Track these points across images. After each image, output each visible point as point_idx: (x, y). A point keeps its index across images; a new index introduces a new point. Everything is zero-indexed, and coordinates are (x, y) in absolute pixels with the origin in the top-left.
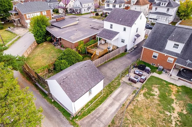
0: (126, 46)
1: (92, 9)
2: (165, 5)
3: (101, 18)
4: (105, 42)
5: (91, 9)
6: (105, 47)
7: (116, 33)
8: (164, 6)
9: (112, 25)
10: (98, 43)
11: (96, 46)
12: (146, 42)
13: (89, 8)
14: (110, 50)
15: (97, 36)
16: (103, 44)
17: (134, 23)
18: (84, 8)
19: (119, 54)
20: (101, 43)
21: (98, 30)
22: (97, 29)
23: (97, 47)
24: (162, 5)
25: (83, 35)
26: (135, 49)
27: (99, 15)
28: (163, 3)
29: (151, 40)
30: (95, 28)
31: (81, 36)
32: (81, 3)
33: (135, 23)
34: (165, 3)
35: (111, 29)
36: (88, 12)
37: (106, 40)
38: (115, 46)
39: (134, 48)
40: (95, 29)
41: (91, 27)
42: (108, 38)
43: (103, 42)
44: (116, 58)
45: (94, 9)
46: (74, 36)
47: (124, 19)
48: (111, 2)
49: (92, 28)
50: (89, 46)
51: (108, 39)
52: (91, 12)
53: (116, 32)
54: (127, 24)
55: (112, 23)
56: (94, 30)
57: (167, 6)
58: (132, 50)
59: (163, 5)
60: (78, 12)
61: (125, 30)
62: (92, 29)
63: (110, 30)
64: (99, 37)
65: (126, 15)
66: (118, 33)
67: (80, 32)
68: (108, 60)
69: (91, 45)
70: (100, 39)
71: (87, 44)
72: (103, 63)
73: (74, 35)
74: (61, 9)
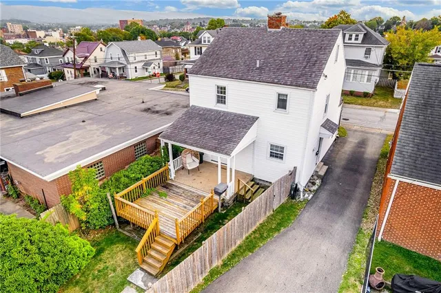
0: (293, 174)
1: (156, 68)
2: (356, 39)
3: (182, 86)
4: (201, 162)
5: (153, 65)
6: (201, 186)
7: (246, 122)
8: (356, 42)
9: (222, 90)
10: (171, 167)
11: (162, 184)
12: (401, 152)
13: (147, 64)
14: (228, 197)
15: (164, 137)
16: (194, 170)
17: (321, 70)
18: (133, 63)
19: (268, 214)
20: (183, 168)
21: (168, 117)
22: (167, 114)
23: (167, 186)
24: (350, 39)
25: (105, 138)
26: (324, 179)
27: (176, 80)
28: (351, 36)
29: (423, 139)
30: (158, 108)
31: (96, 144)
32: (123, 51)
33: (325, 72)
34: (357, 36)
35: (221, 108)
36: (147, 74)
37: (202, 154)
38: (245, 175)
39: (319, 177)
40: (157, 112)
41: (144, 106)
42: (214, 143)
43: (191, 163)
44: (262, 238)
45: (161, 66)
46: (64, 146)
47: (271, 60)
48: (205, 41)
49: (147, 110)
50: (127, 186)
51: (215, 150)
52: (155, 75)
53: (242, 117)
54: (289, 77)
55: (222, 82)
56: (155, 116)
57: (363, 42)
58: (314, 184)
59: (353, 41)
60: (118, 75)
61: (282, 103)
62: (145, 114)
63: (218, 112)
64: (170, 143)
65: (279, 46)
66: (255, 119)
67: (95, 127)
68: (225, 256)
69: (138, 179)
70: (177, 152)
71: (117, 180)
72: (201, 279)
73: (68, 139)
74: (69, 70)
